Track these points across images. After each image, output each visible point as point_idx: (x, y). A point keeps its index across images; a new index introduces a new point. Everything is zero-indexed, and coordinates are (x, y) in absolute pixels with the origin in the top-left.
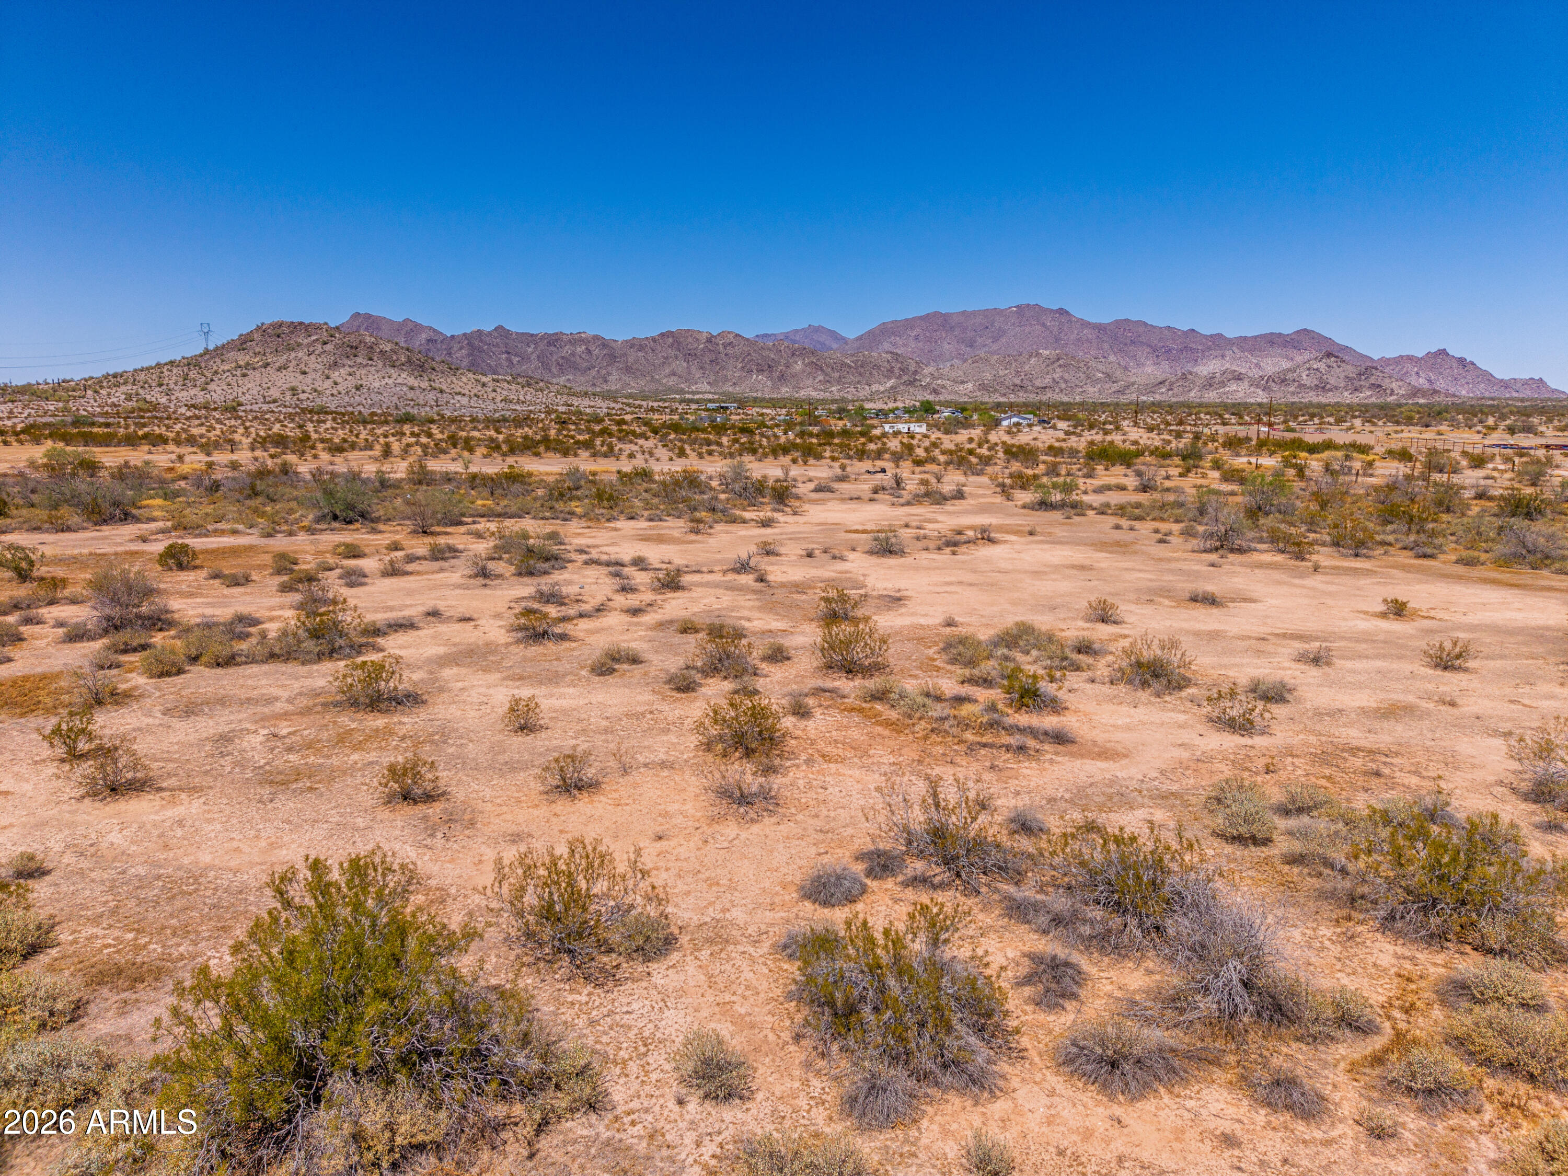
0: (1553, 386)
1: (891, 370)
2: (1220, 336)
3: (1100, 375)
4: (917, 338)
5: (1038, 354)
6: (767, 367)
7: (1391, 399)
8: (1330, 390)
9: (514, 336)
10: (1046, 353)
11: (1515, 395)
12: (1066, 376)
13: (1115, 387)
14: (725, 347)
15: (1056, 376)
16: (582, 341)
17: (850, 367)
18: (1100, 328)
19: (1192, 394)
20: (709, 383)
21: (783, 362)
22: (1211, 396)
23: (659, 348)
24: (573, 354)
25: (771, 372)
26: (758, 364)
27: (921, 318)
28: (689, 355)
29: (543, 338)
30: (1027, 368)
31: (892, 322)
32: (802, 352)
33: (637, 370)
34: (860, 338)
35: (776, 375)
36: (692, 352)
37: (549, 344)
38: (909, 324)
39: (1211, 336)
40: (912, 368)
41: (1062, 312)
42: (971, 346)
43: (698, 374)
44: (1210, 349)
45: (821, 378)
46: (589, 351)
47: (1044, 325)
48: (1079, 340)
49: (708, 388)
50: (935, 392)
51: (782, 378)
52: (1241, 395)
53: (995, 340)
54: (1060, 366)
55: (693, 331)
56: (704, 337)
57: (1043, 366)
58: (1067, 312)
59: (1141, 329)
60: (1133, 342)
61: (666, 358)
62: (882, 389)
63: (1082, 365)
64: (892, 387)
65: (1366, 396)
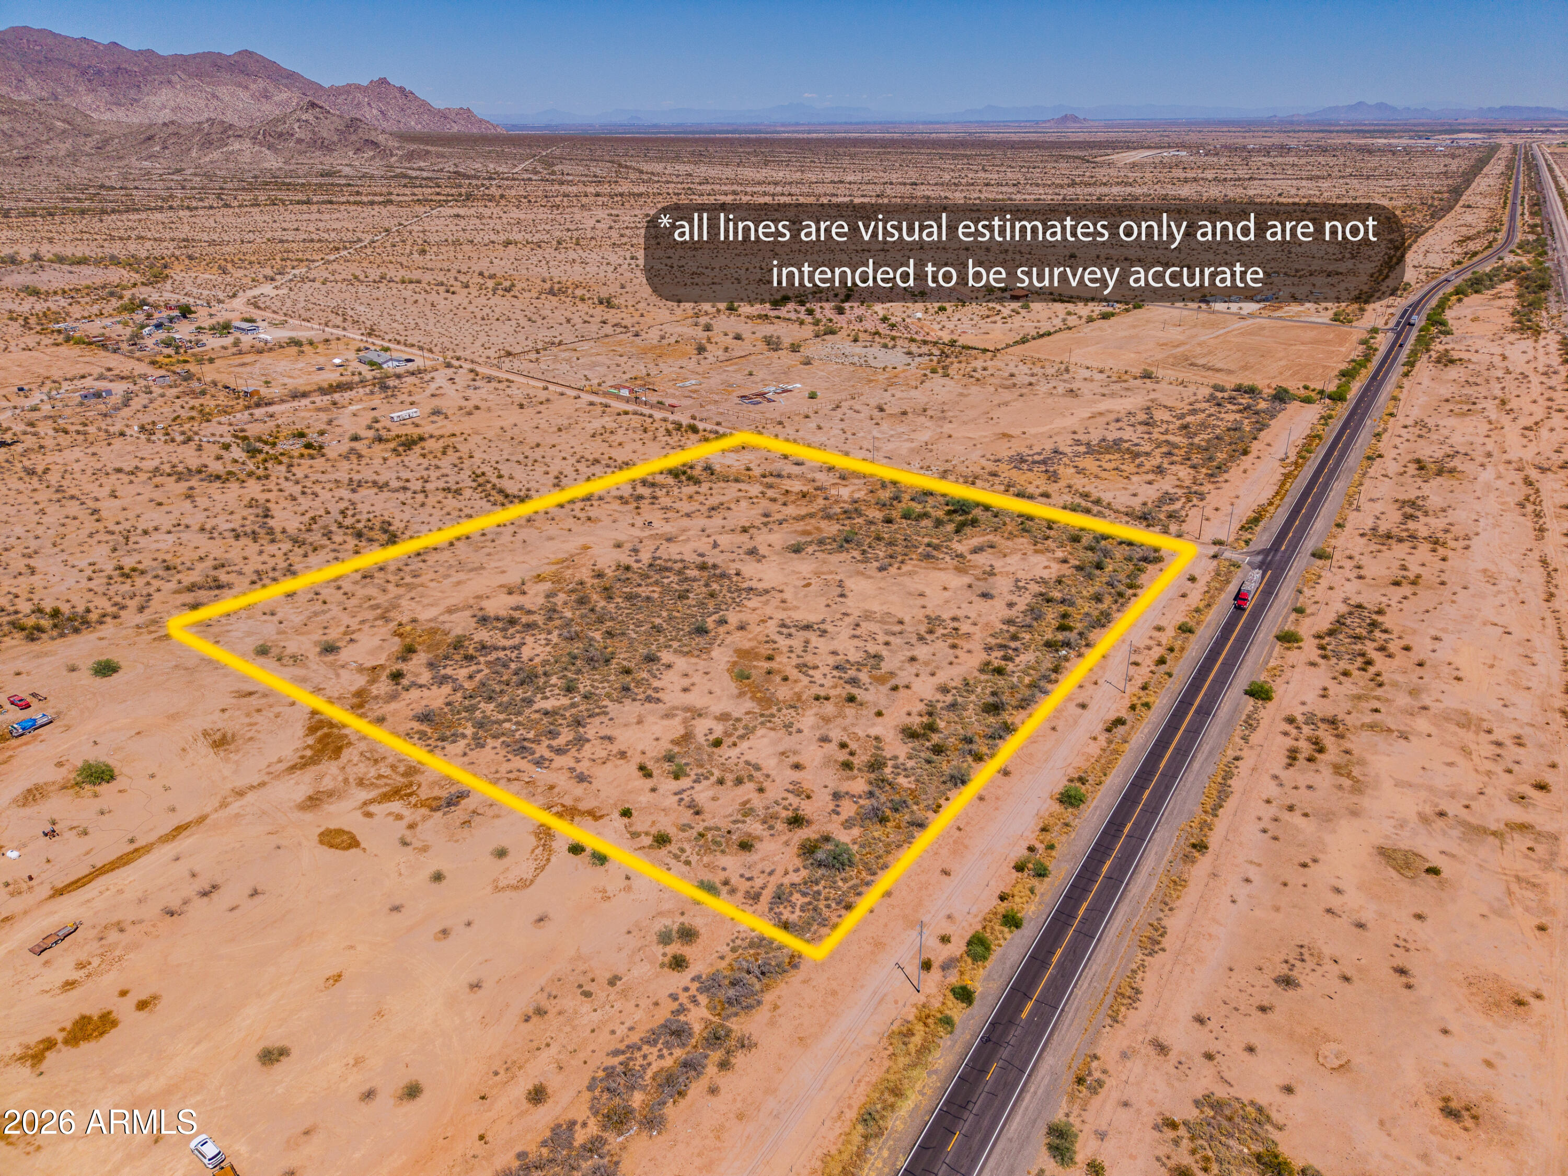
2: (152, 52)
39: (141, 53)
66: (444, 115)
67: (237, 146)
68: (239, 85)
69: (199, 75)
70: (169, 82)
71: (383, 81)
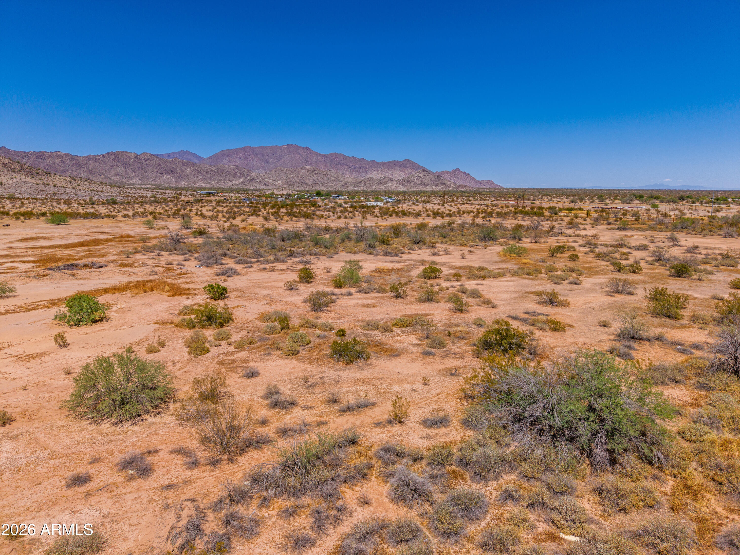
0: (496, 183)
1: (236, 174)
2: (374, 161)
3: (333, 178)
4: (240, 158)
5: (304, 168)
6: (172, 172)
7: (450, 189)
8: (426, 185)
9: (13, 153)
10: (308, 167)
11: (484, 187)
12: (319, 178)
13: (341, 184)
14: (146, 161)
15: (315, 178)
16: (58, 156)
17: (215, 171)
18: (324, 156)
19: (374, 187)
20: (139, 179)
21: (178, 169)
22: (382, 188)
23: (107, 160)
24: (54, 163)
25: (174, 174)
26: (165, 170)
27: (241, 149)
28: (126, 165)
29: (32, 154)
30: (300, 174)
31: (227, 150)
32: (189, 164)
33: (96, 172)
34: (211, 157)
35: (177, 175)
36: (127, 163)
37: (37, 157)
38: (236, 151)
39: (371, 161)
40: (246, 173)
41: (307, 148)
42: (267, 163)
43: (132, 174)
44: (371, 167)
45: (201, 177)
46: (63, 162)
47: (300, 154)
48: (316, 162)
49: (140, 182)
50: (265, 185)
51: (180, 177)
52: (394, 187)
53: (278, 160)
54: (316, 174)
55: (126, 152)
56: (133, 156)
57: (308, 174)
58: (309, 149)
59: (342, 158)
60: (340, 163)
61: (112, 166)
62: (237, 183)
63: (325, 173)
64: (242, 182)
65: (440, 188)
66: (480, 183)
67: (390, 184)
68: (402, 171)
69: (388, 168)
70: (377, 170)
71: (458, 170)
